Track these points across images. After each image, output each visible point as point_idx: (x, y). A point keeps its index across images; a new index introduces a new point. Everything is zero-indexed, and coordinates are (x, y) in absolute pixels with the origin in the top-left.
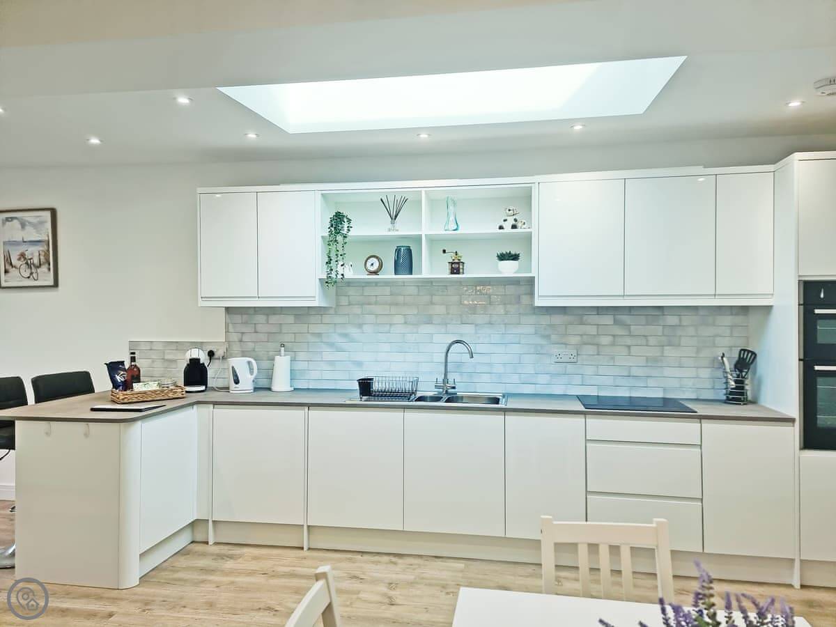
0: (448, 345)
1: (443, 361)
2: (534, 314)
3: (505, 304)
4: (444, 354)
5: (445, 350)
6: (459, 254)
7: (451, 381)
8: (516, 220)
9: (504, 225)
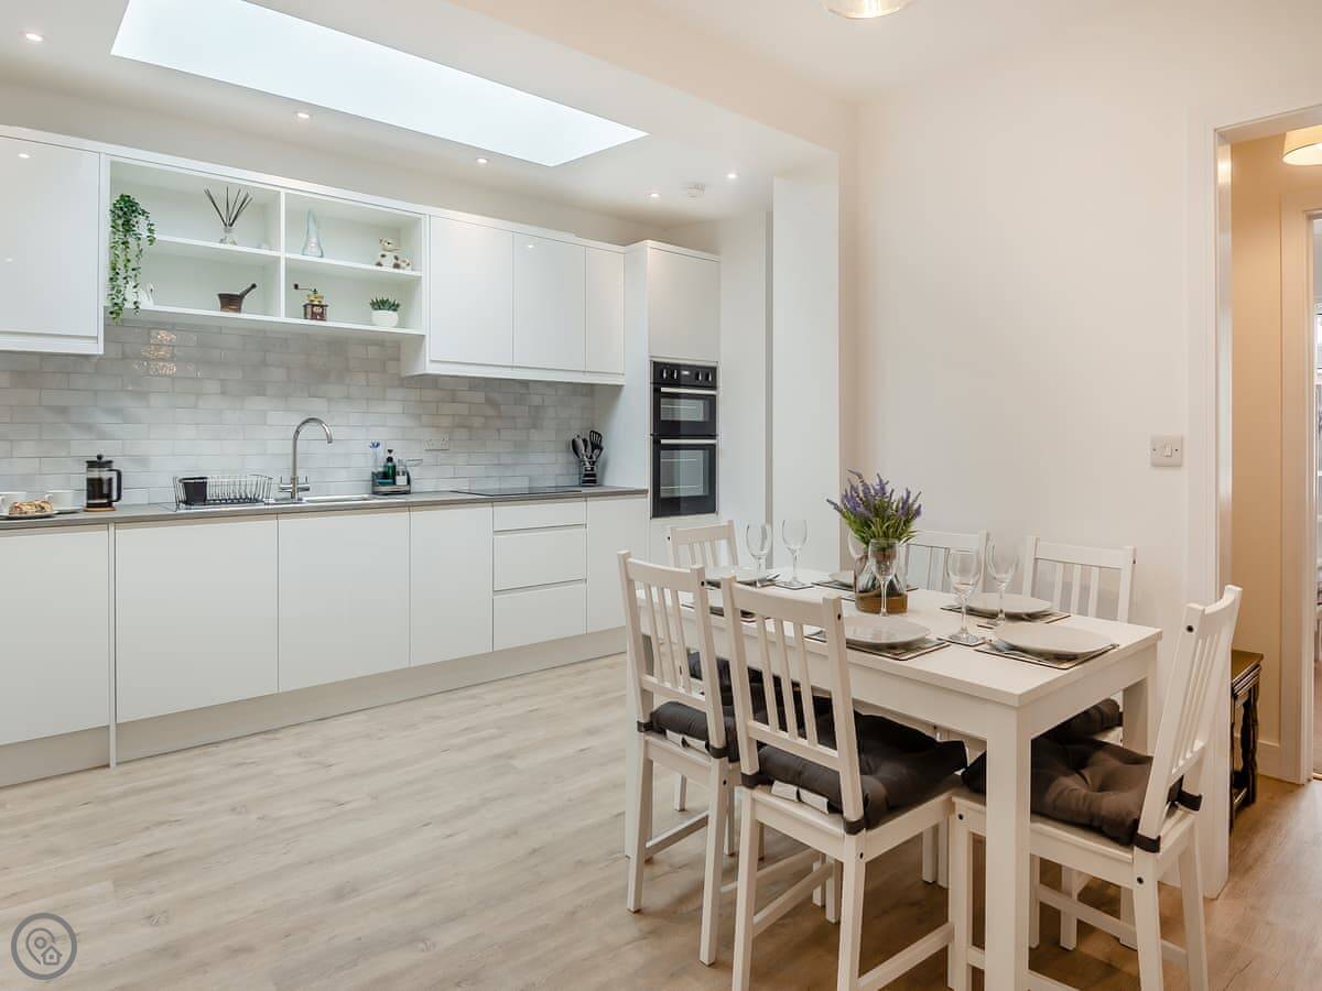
0: (295, 428)
1: (291, 451)
2: (402, 386)
3: (366, 372)
4: (291, 442)
5: (291, 434)
6: (320, 293)
7: (301, 480)
8: (396, 258)
9: (383, 261)
